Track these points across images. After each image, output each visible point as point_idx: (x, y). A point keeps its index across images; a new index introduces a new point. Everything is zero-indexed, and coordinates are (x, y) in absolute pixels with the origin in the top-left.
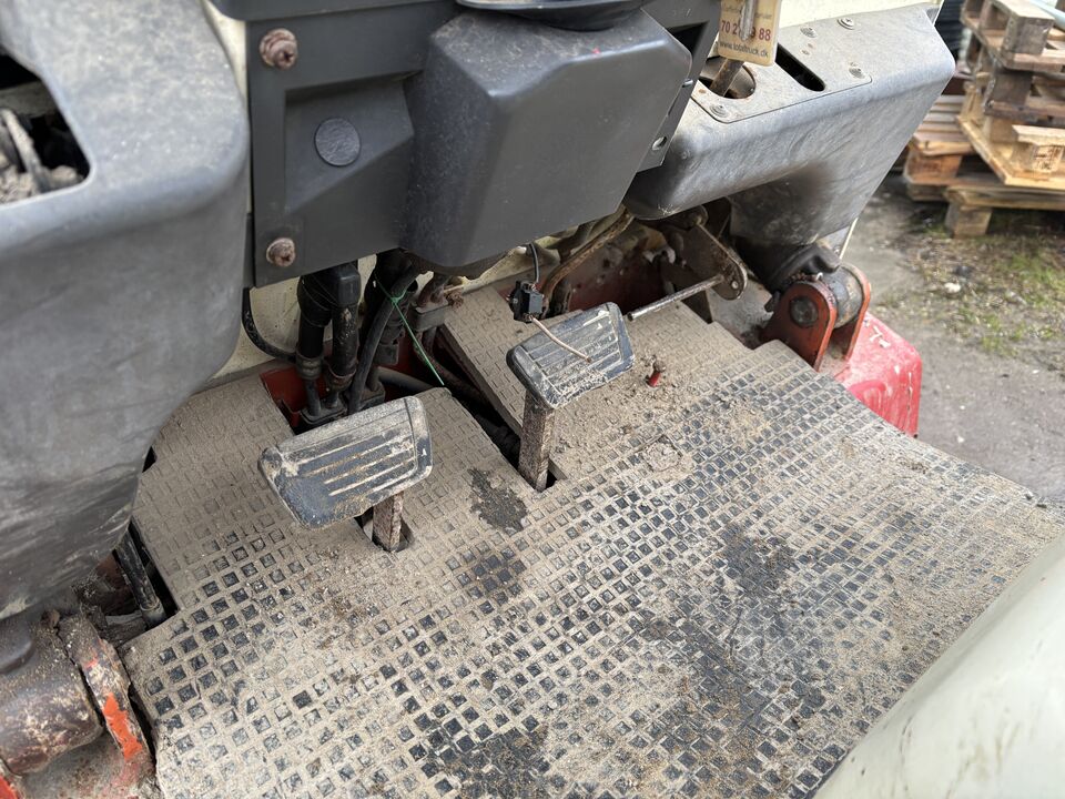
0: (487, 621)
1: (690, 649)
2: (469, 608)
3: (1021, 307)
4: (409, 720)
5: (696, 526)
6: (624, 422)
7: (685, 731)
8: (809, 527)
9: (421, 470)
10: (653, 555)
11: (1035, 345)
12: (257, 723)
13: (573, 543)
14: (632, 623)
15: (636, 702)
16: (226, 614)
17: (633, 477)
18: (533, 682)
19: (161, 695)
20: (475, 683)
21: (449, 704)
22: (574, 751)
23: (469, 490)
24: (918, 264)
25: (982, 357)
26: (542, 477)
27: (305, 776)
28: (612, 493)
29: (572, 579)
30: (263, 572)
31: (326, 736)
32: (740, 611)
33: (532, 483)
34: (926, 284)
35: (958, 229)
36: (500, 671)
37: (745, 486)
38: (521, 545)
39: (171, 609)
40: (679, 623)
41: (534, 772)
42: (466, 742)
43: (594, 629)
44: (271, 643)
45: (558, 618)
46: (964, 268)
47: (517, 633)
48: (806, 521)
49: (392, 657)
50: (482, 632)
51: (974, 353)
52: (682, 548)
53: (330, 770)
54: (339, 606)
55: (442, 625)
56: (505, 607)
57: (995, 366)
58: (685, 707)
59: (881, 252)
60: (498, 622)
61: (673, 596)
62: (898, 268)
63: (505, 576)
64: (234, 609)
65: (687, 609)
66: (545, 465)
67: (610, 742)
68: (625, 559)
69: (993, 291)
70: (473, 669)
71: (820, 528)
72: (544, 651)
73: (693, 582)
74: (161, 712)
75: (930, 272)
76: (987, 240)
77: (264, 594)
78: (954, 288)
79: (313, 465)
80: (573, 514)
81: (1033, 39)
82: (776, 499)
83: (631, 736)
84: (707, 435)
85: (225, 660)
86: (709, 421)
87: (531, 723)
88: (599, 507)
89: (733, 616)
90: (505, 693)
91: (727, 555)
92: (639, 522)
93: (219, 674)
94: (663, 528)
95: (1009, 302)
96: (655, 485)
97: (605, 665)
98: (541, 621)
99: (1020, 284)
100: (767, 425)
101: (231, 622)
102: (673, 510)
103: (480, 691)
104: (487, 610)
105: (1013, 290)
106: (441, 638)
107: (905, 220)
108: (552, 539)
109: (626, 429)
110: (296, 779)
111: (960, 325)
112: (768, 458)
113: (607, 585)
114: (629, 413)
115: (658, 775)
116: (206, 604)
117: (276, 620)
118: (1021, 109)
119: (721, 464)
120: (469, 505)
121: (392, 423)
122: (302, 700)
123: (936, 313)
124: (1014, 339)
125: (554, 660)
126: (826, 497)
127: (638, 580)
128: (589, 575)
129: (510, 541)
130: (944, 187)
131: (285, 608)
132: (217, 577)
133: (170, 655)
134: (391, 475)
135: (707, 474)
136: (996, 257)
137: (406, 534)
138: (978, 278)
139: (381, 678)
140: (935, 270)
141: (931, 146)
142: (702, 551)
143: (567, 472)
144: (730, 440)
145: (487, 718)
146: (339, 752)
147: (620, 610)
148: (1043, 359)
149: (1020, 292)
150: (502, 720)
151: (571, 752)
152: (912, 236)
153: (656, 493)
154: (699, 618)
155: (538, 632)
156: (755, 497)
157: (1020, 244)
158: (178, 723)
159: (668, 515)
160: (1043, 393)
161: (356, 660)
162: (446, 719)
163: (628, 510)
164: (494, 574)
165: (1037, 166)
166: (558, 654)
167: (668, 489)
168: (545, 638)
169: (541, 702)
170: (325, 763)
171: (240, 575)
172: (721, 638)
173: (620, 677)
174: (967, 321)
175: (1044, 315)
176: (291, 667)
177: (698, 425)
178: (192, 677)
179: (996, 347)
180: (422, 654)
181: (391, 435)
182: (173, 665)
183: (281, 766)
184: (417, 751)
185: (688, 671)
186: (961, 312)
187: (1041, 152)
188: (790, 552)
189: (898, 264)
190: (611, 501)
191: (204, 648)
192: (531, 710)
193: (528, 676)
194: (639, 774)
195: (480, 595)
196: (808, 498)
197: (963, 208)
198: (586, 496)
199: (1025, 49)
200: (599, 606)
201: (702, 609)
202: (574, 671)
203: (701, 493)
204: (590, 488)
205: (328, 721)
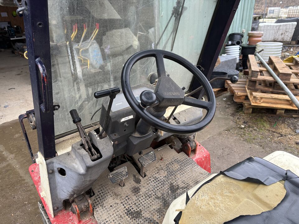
0: (135, 196)
1: (162, 200)
2: (133, 195)
3: (257, 131)
4: (125, 209)
5: (166, 183)
6: (156, 167)
7: (160, 211)
8: (183, 183)
9: (126, 176)
10: (159, 187)
11: (259, 140)
12: (106, 209)
13: (148, 186)
14: (155, 197)
15: (154, 207)
16: (101, 195)
17: (157, 176)
18: (141, 205)
19: (94, 205)
20: (133, 205)
21: (130, 207)
22: (146, 213)
23: (133, 178)
24: (236, 120)
25: (246, 143)
26: (144, 176)
27: (112, 215)
28: (154, 178)
29: (147, 191)
30: (105, 189)
31: (114, 211)
32: (170, 195)
33: (142, 177)
34: (237, 125)
35: (245, 112)
36: (137, 203)
37: (174, 177)
38: (140, 186)
39: (94, 194)
40: (162, 197)
41: (140, 216)
42: (132, 212)
43: (150, 198)
44: (107, 199)
45: (145, 196)
46: (246, 121)
47: (139, 198)
48: (182, 182)
49: (122, 201)
50: (134, 198)
51: (245, 142)
52: (163, 186)
53: (115, 215)
54: (115, 194)
55: (129, 197)
56: (138, 195)
57: (249, 145)
58: (160, 208)
59: (228, 117)
60: (137, 197)
61: (161, 193)
62: (232, 121)
63: (138, 190)
64: (102, 194)
65: (163, 195)
66: (144, 174)
67: (150, 212)
68: (155, 188)
69: (251, 127)
70: (133, 203)
71: (184, 183)
72: (143, 200)
73: (164, 191)
74: (94, 207)
75: (238, 123)
76: (252, 115)
77: (106, 192)
78: (243, 126)
79: (114, 176)
80: (148, 181)
81: (255, 75)
82: (179, 179)
83: (153, 211)
84: (169, 168)
85: (101, 201)
86: (170, 166)
87: (140, 210)
88: (152, 180)
89: (169, 196)
90: (137, 206)
91: (170, 187)
92: (158, 183)
93: (101, 203)
94: (161, 183)
95: (255, 130)
96: (160, 177)
97: (151, 202)
98: (142, 196)
99: (258, 125)
100: (179, 167)
101: (102, 196)
102: (163, 181)
103: (134, 206)
104: (135, 195)
105: (256, 127)
106: (129, 199)
107: (235, 109)
108: (144, 185)
109: (157, 168)
110: (111, 216)
111: (243, 135)
112: (178, 172)
113: (152, 192)
114: (157, 165)
115: (156, 216)
116: (98, 194)
117: (107, 196)
118: (255, 88)
119: (171, 173)
120: (133, 180)
121: (123, 170)
122: (111, 206)
123: (238, 132)
124: (254, 139)
125: (144, 202)
126: (186, 178)
127: (156, 191)
128: (149, 190)
129: (139, 185)
130: (242, 102)
131: (108, 194)
132: (100, 190)
133: (95, 200)
134: (123, 177)
135: (169, 175)
136: (253, 119)
137: (124, 184)
138: (249, 124)
139: (121, 204)
140: (239, 122)
141: (238, 93)
142: (167, 187)
143: (147, 175)
144: (173, 169)
145: (135, 209)
146: (116, 212)
147: (154, 195)
148: (260, 144)
149: (257, 128)
150: (137, 209)
151: (145, 213)
152: (235, 113)
153: (160, 178)
154: (164, 196)
155: (142, 198)
156: (175, 179)
157: (259, 116)
158: (96, 208)
159: (162, 181)
160: (258, 152)
161: (117, 201)
162: (130, 209)
163: (156, 181)
164: (136, 190)
165: (258, 101)
166: (144, 201)
167: (162, 177)
168: (143, 199)
169: (142, 207)
170: (114, 214)
171: (102, 190)
172: (167, 199)
173: (153, 204)
174: (245, 135)
175: (262, 133)
176: (110, 202)
177: (168, 167)
178: (97, 203)
179: (249, 141)
180: (126, 201)
181: (123, 172)
182: (95, 201)
183: (109, 214)
184: (126, 213)
185: (162, 203)
186: (244, 133)
187: (258, 98)
188: (179, 187)
189: (232, 120)
190: (154, 179)
191: (99, 199)
192: (140, 208)
193: (140, 204)
194: (153, 216)
195: (134, 193)
196: (184, 179)
197: (246, 108)
198: (150, 178)
199: (254, 77)
200: (151, 195)
201: (165, 195)
202: (146, 203)
203: (167, 178)
204: (151, 177)
205: (114, 209)
